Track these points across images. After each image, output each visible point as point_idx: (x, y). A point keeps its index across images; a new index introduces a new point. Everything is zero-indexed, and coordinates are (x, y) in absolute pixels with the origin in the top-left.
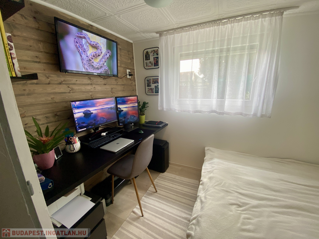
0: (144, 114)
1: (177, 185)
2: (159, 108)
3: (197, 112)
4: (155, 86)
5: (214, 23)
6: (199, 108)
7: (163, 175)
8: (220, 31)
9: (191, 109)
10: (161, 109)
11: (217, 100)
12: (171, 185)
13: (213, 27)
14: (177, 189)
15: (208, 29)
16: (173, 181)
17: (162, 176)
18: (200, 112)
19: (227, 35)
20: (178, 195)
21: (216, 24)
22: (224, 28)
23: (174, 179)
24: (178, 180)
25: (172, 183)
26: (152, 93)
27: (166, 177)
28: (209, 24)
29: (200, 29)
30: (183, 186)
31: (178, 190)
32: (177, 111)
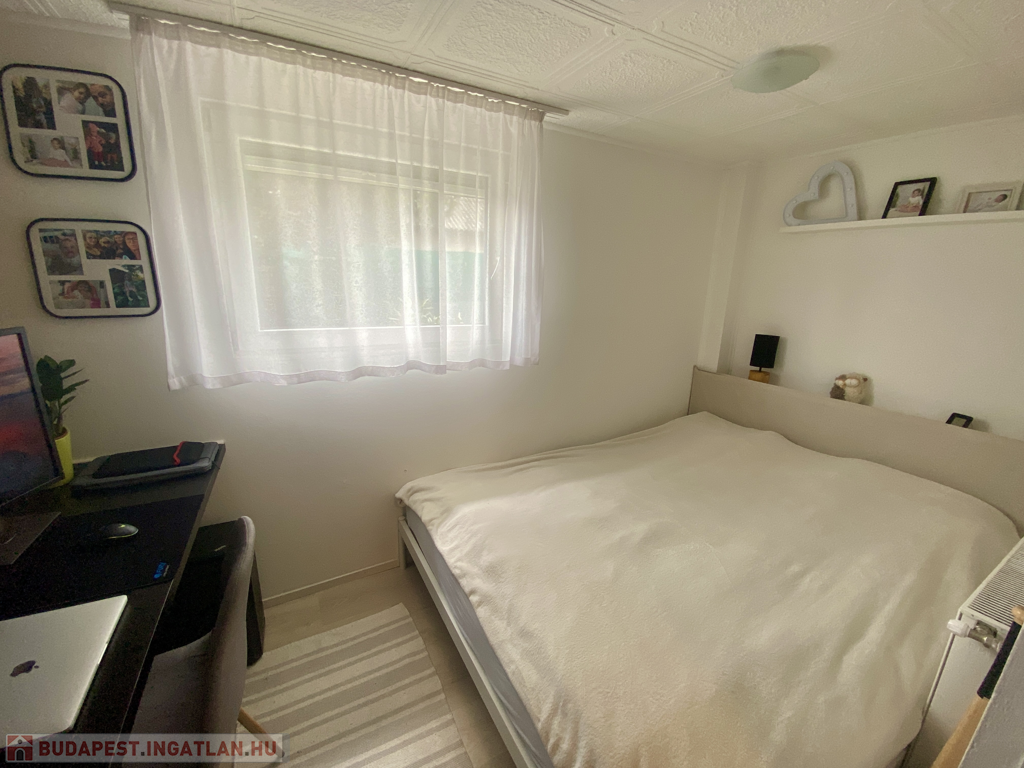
0: (64, 432)
1: (345, 666)
2: (175, 383)
3: (359, 373)
4: (113, 272)
5: (387, 72)
6: (367, 360)
7: (264, 671)
8: (406, 108)
9: (339, 365)
10: (180, 382)
11: (423, 330)
12: (324, 683)
13: (382, 84)
14: (355, 679)
15: (367, 85)
16: (318, 664)
17: (263, 676)
18: (373, 372)
19: (426, 128)
20: (370, 697)
21: (393, 79)
22: (418, 102)
23: (320, 655)
24: (336, 645)
25: (323, 671)
26: (96, 304)
27: (279, 670)
28: (368, 69)
29: (338, 72)
30: (365, 654)
31: (363, 680)
32: (283, 383)
